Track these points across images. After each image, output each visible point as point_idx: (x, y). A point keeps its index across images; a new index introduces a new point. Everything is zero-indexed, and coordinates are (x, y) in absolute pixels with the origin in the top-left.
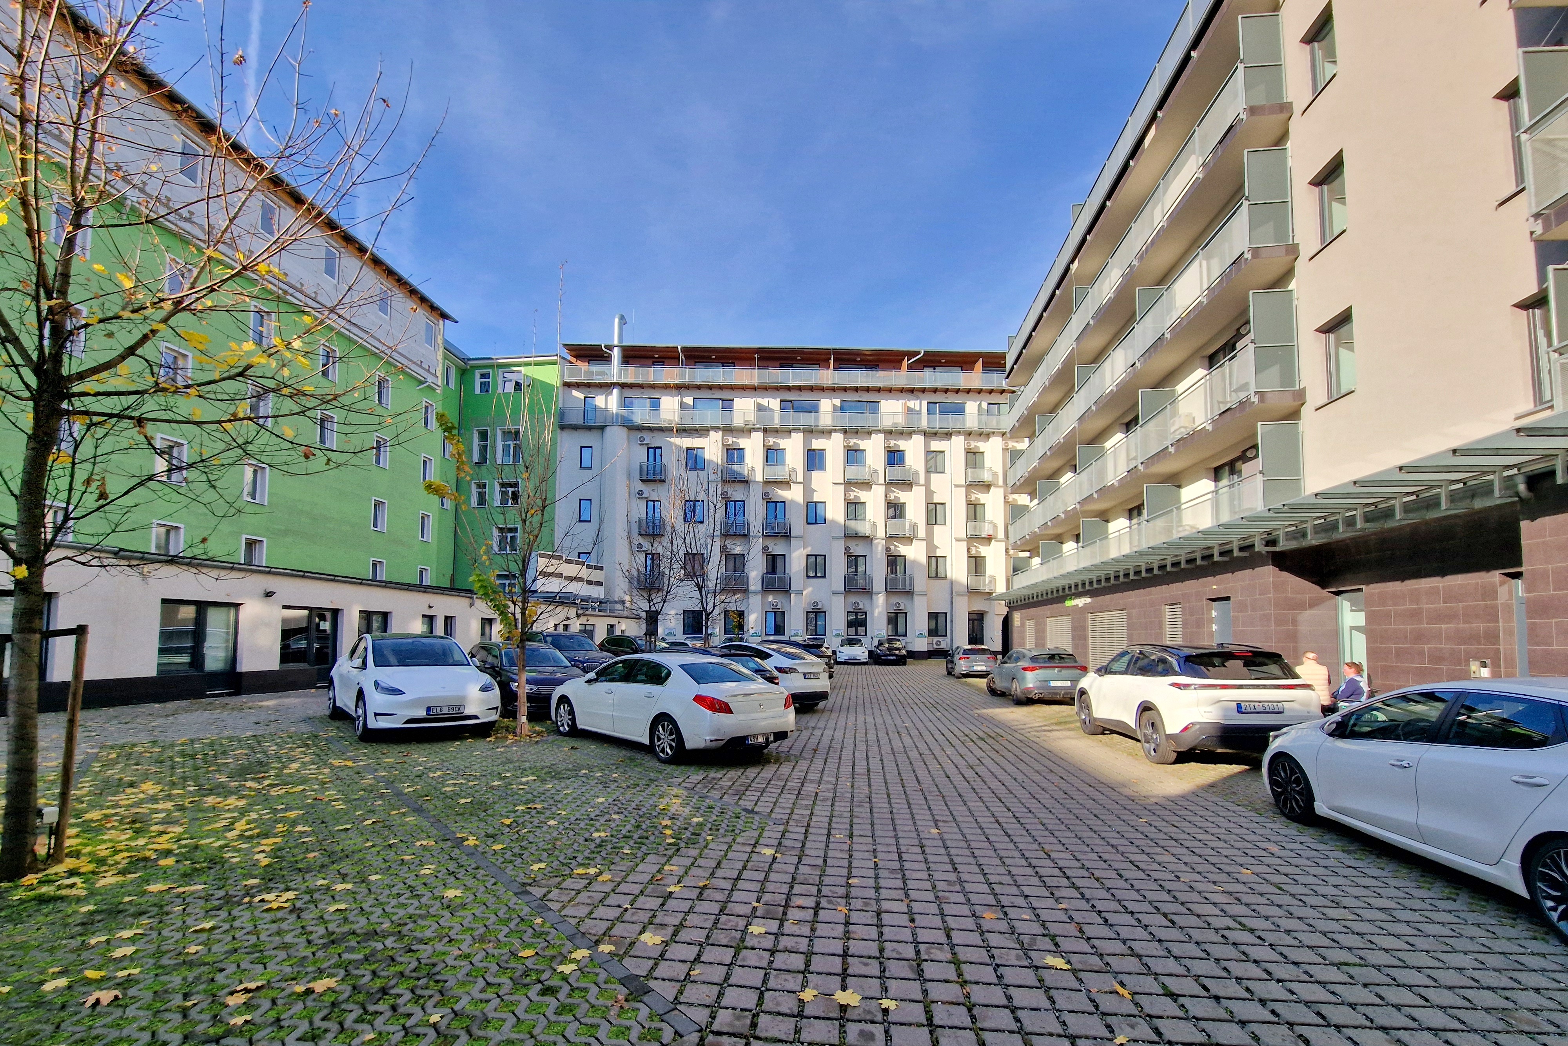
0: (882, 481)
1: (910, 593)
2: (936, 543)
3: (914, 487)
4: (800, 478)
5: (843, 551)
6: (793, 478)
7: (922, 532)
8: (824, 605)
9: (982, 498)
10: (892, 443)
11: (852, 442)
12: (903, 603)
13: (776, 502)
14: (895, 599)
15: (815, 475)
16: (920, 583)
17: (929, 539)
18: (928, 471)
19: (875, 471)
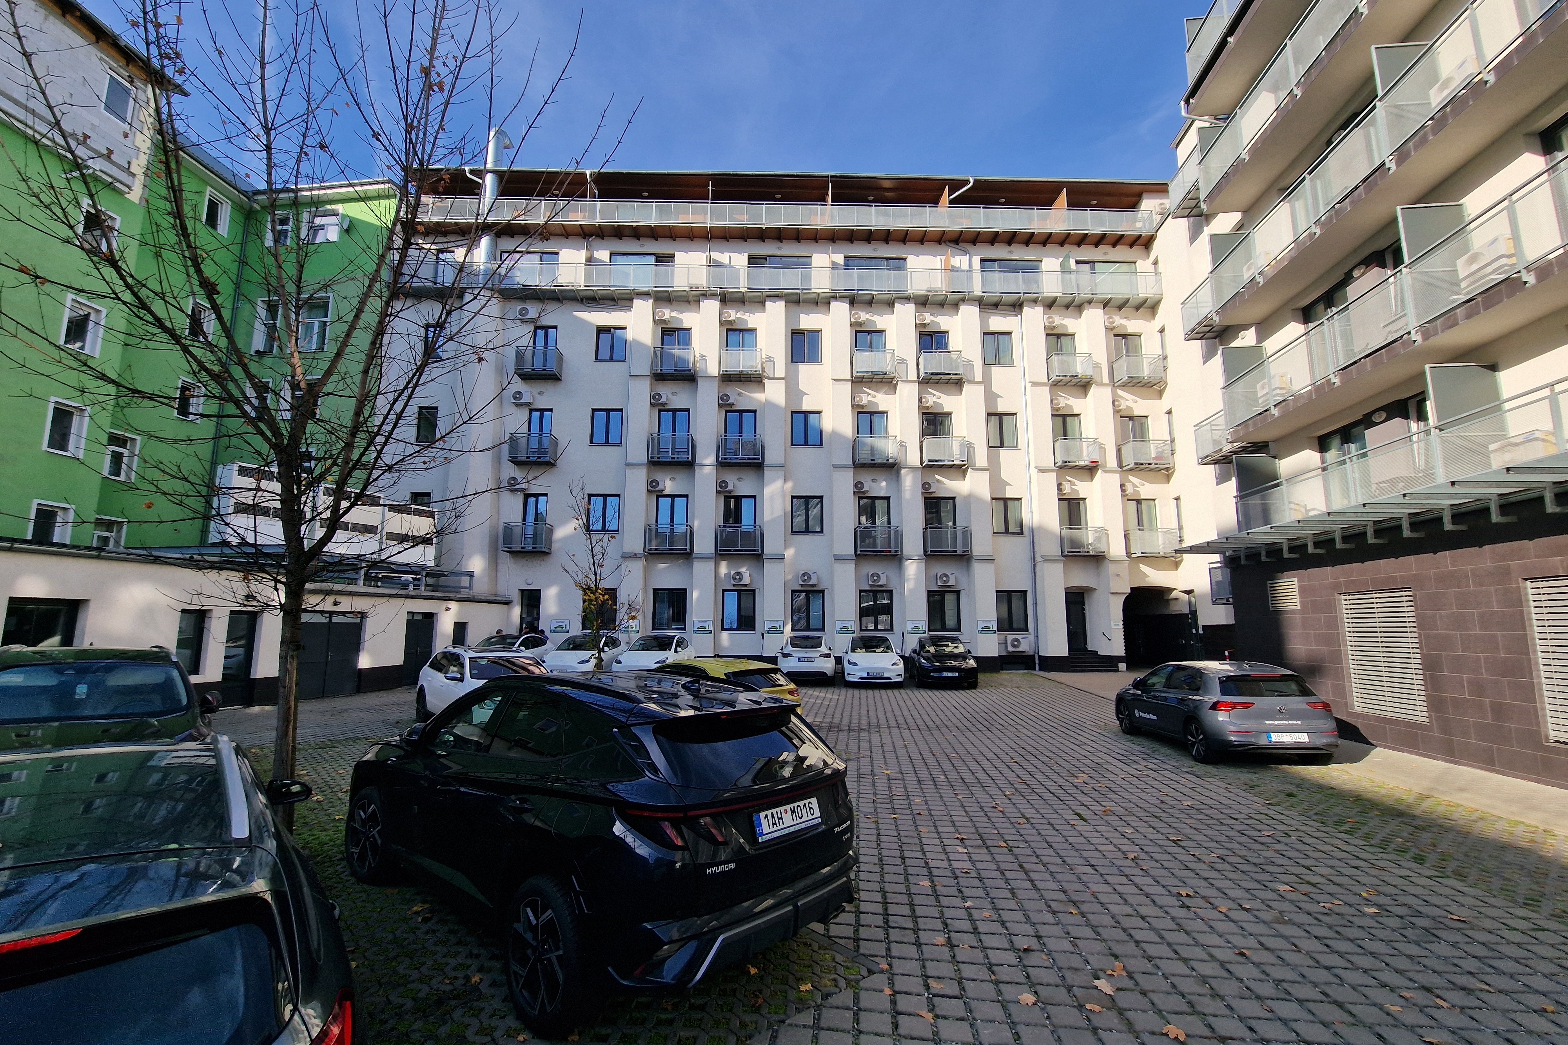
0: (913, 376)
1: (964, 558)
2: (1004, 476)
3: (966, 387)
4: (780, 372)
5: (852, 489)
6: (769, 372)
7: (981, 457)
8: (821, 578)
9: (1075, 404)
10: (928, 318)
11: (864, 316)
12: (954, 575)
13: (741, 412)
14: (940, 569)
15: (804, 369)
16: (982, 543)
17: (993, 468)
18: (985, 364)
19: (903, 361)
